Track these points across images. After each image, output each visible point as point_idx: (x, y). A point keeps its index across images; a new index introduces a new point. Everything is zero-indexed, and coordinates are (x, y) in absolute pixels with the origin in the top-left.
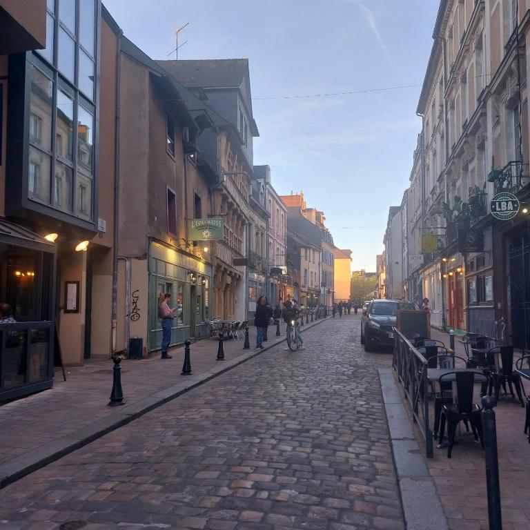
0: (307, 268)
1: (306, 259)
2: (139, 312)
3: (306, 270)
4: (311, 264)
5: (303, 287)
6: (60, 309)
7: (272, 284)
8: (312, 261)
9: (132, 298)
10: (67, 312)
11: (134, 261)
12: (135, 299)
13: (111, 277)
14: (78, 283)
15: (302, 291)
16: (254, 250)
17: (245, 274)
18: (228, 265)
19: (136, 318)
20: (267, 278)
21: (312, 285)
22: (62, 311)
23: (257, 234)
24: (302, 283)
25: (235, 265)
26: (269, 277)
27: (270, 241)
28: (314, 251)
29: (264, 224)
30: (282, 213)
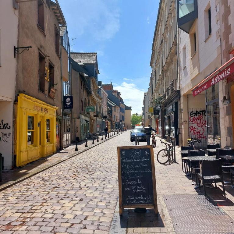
1: (114, 111)
3: (114, 115)
4: (116, 113)
5: (114, 122)
7: (104, 122)
8: (116, 111)
11: (76, 119)
16: (99, 111)
17: (96, 119)
20: (102, 120)
21: (117, 121)
23: (99, 105)
24: (113, 120)
27: (103, 107)
28: (117, 108)
29: (101, 102)
30: (106, 96)
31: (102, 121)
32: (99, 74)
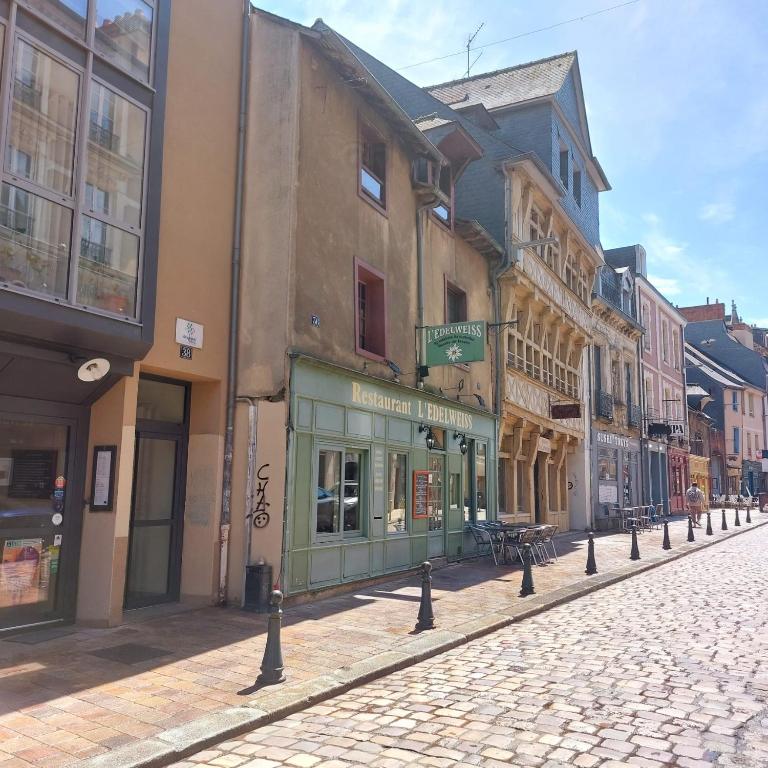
0: (739, 425)
1: (735, 409)
2: (268, 510)
3: (736, 430)
4: (747, 417)
5: (734, 459)
6: (84, 503)
7: (654, 454)
8: (747, 411)
9: (257, 481)
10: (95, 509)
11: (263, 404)
12: (263, 482)
13: (221, 439)
14: (114, 450)
15: (730, 467)
16: (609, 392)
17: (587, 436)
18: (538, 416)
19: (263, 522)
20: (643, 442)
21: (750, 454)
22: (87, 507)
23: (615, 363)
24: (730, 450)
25: (555, 416)
26: (646, 441)
27: (647, 375)
28: (751, 395)
29: (633, 346)
30: (675, 328)
31: (643, 450)
32: (608, 187)
